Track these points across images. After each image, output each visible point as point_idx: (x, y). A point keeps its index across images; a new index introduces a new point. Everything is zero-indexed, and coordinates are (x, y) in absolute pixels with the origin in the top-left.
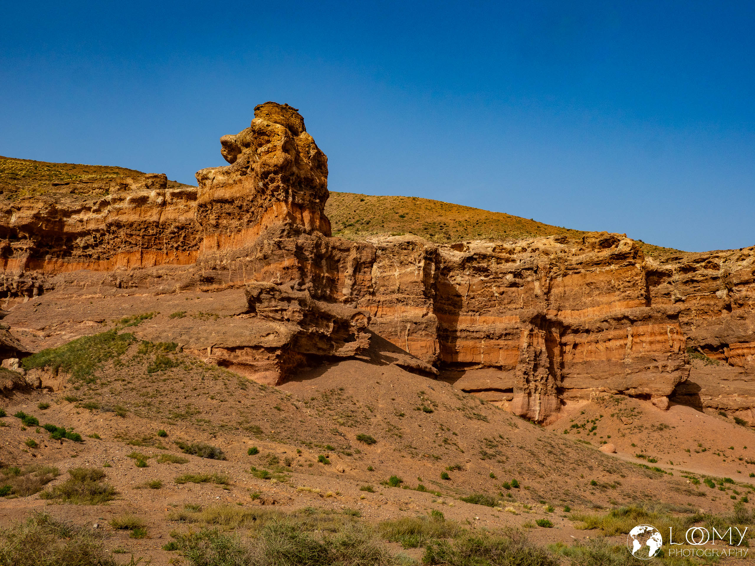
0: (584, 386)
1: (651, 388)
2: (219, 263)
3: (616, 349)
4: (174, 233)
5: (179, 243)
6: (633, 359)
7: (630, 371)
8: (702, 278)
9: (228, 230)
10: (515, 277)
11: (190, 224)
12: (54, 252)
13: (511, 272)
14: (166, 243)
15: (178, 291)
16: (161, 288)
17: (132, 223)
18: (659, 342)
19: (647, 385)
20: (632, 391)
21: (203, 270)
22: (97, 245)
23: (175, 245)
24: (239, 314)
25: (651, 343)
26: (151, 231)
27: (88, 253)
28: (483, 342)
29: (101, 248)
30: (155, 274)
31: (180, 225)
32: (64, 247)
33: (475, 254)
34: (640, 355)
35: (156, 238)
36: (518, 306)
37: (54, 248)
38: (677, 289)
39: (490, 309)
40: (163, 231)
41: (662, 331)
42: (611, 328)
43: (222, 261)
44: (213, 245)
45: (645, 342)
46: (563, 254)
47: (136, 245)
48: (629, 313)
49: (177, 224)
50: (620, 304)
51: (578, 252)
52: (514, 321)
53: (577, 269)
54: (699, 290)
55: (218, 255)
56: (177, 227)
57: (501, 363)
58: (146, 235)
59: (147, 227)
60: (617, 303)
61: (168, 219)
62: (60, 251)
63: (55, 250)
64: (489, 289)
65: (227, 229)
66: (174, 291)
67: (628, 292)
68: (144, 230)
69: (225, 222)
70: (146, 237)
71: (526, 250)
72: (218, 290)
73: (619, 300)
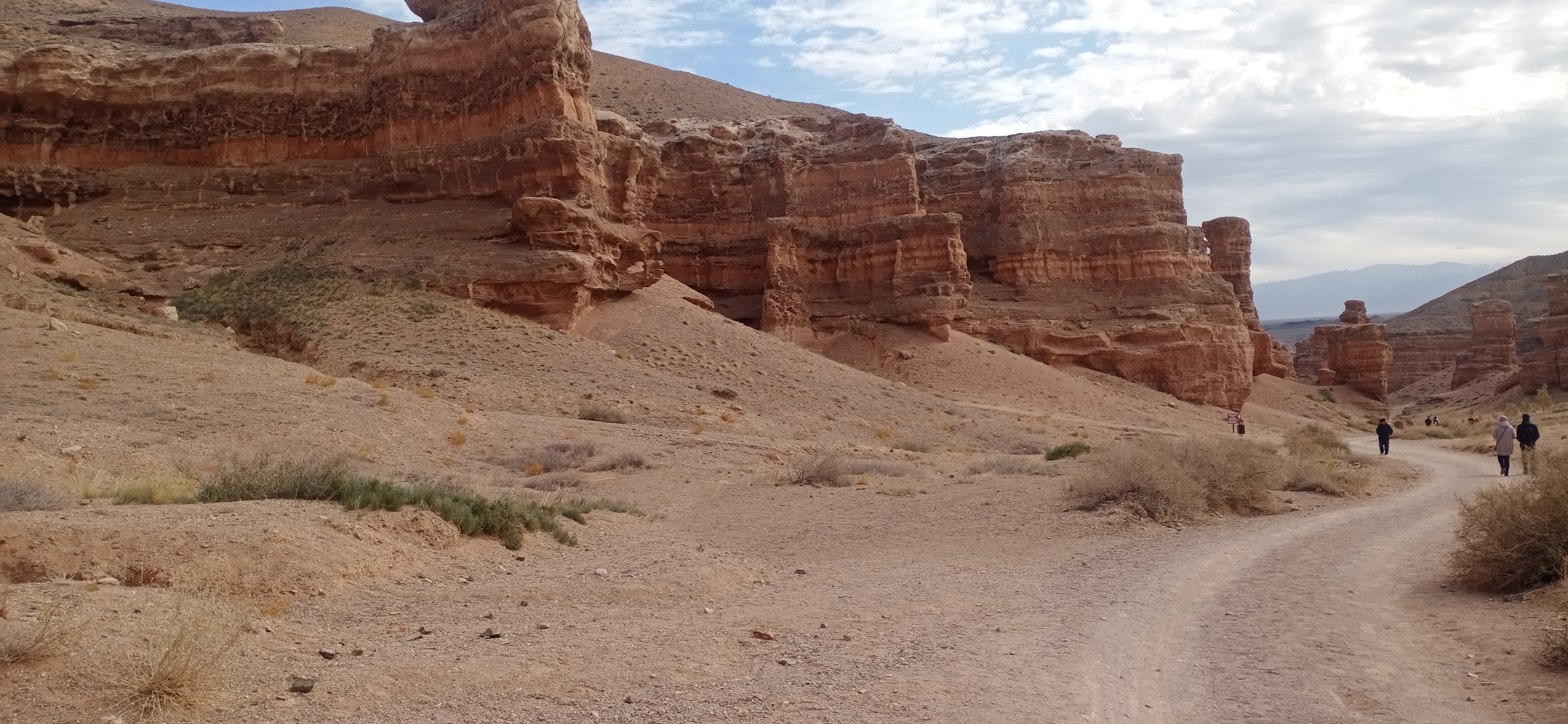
0: (840, 313)
1: (928, 314)
2: (422, 162)
3: (879, 267)
4: (319, 113)
5: (330, 128)
6: (904, 278)
7: (900, 294)
8: (964, 173)
9: (433, 116)
10: (741, 171)
11: (348, 101)
12: (93, 135)
13: (737, 165)
14: (306, 128)
15: (347, 199)
16: (312, 194)
17: (249, 95)
18: (934, 257)
19: (924, 310)
20: (904, 319)
21: (395, 172)
22: (171, 126)
23: (323, 131)
24: (491, 238)
25: (925, 259)
26: (279, 109)
27: (153, 137)
28: (698, 259)
29: (181, 130)
30: (297, 174)
31: (331, 101)
32: (110, 127)
33: (687, 138)
34: (912, 274)
35: (287, 118)
36: (744, 211)
37: (93, 128)
38: (932, 187)
39: (705, 214)
40: (299, 109)
41: (940, 244)
42: (872, 241)
43: (426, 160)
44: (409, 137)
45: (918, 258)
46: (809, 142)
47: (255, 129)
48: (898, 222)
49: (326, 100)
50: (883, 209)
51: (826, 140)
52: (741, 231)
53: (826, 163)
54: (959, 189)
55: (420, 151)
56: (326, 105)
57: (727, 286)
58: (272, 115)
59: (273, 102)
60: (880, 208)
61: (309, 92)
62: (102, 133)
63: (95, 130)
64: (705, 187)
65: (430, 114)
66: (339, 200)
67: (895, 195)
68: (268, 106)
69: (427, 103)
70: (272, 118)
71: (754, 134)
72: (418, 201)
73: (884, 205)
